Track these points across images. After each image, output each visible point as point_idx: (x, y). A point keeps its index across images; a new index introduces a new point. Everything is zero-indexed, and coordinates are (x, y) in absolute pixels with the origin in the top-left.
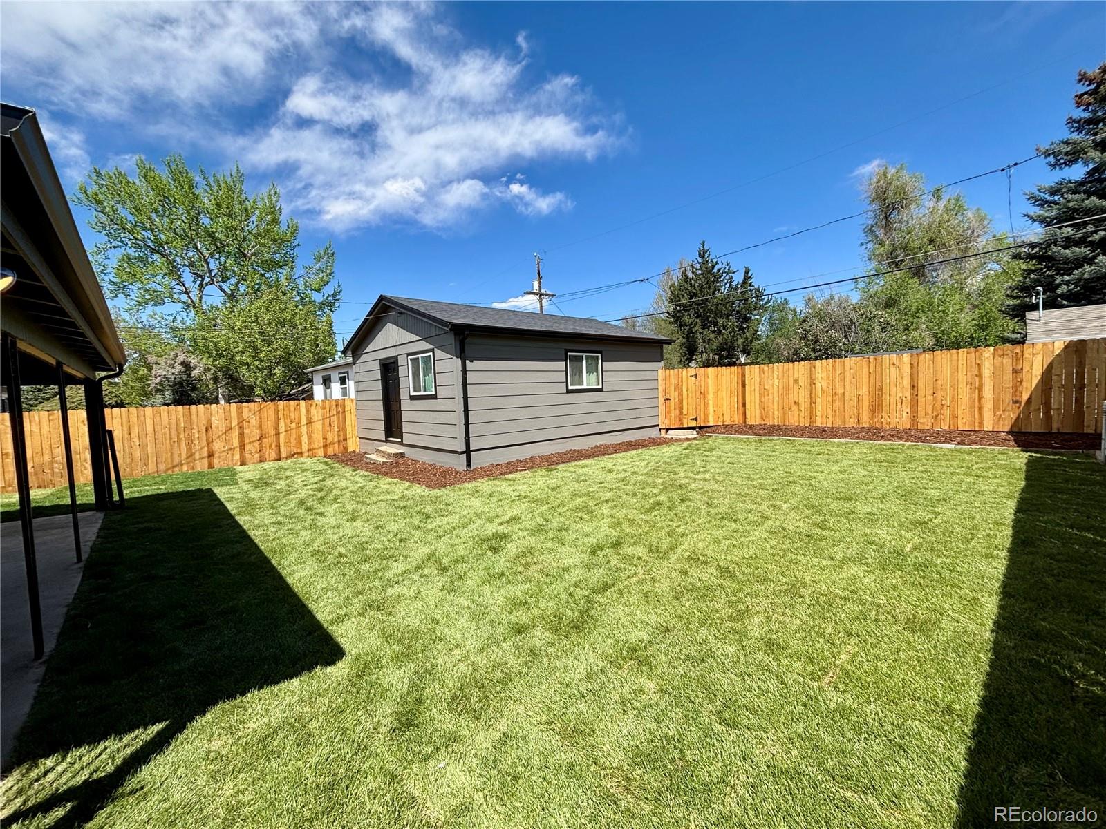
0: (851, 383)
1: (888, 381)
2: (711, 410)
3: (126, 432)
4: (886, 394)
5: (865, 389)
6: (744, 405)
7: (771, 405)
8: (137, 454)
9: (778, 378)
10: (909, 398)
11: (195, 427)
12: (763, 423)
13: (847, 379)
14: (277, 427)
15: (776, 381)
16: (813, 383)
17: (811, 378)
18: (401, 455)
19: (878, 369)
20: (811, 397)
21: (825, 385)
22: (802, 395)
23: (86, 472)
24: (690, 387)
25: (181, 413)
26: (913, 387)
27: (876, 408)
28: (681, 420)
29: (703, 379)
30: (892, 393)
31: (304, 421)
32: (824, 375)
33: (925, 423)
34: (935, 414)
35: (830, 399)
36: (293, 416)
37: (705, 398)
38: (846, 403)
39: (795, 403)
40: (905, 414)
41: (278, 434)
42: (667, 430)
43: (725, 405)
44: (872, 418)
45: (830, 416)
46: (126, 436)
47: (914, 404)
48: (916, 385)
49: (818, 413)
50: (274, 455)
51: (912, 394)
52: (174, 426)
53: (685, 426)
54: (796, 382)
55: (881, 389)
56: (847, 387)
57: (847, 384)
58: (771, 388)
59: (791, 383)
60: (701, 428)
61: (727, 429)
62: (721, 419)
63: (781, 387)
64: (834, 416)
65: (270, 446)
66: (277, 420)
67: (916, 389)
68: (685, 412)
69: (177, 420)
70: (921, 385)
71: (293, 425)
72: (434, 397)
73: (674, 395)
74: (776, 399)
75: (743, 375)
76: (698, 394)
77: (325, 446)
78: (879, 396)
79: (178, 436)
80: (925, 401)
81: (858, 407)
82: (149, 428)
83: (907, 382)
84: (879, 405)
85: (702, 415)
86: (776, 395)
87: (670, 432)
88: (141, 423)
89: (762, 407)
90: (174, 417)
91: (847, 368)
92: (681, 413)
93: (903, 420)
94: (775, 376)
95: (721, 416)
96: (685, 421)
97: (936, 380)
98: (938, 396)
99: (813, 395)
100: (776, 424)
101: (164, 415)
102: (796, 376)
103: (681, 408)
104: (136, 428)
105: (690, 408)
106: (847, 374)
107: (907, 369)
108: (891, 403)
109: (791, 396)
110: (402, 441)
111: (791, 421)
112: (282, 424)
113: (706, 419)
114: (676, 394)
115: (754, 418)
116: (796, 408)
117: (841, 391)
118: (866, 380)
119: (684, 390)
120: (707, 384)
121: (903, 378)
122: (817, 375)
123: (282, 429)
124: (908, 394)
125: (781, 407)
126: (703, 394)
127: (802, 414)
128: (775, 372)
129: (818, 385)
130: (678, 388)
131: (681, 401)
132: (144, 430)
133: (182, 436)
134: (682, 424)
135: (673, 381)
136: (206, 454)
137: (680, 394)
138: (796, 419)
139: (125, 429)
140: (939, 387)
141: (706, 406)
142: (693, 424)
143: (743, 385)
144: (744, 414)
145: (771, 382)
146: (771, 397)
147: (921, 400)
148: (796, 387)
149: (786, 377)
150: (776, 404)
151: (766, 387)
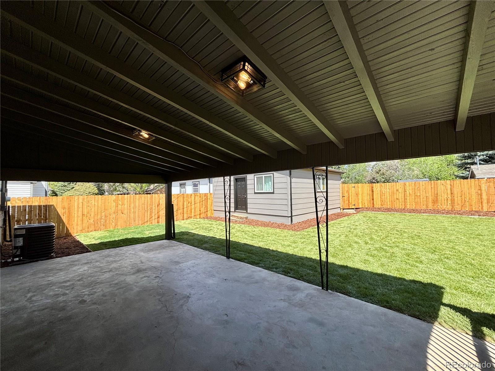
0: (423, 191)
1: (440, 191)
2: (360, 201)
3: (129, 206)
4: (440, 196)
5: (430, 194)
6: (373, 199)
7: (386, 200)
8: (132, 215)
9: (389, 189)
10: (450, 198)
11: (154, 204)
12: (382, 207)
13: (421, 190)
14: (183, 206)
15: (388, 190)
16: (405, 191)
17: (405, 189)
18: (247, 218)
19: (436, 186)
20: (405, 197)
21: (411, 192)
22: (400, 196)
23: (113, 224)
24: (352, 191)
25: (149, 198)
26: (452, 193)
27: (435, 201)
28: (349, 205)
29: (357, 188)
30: (442, 196)
31: (193, 203)
32: (410, 188)
33: (457, 208)
34: (462, 204)
35: (413, 197)
36: (189, 200)
37: (358, 196)
38: (421, 200)
39: (397, 199)
40: (449, 204)
41: (183, 208)
42: (343, 209)
43: (365, 199)
44: (433, 206)
46: (129, 208)
47: (453, 201)
48: (453, 192)
49: (409, 203)
50: (181, 218)
51: (451, 196)
52: (146, 203)
53: (351, 208)
54: (397, 190)
55: (437, 194)
56: (421, 193)
57: (421, 192)
58: (386, 193)
59: (395, 191)
60: (356, 209)
61: (368, 209)
62: (364, 205)
63: (390, 192)
64: (416, 205)
65: (181, 213)
66: (184, 201)
67: (453, 194)
68: (350, 202)
69: (147, 201)
70: (455, 193)
71: (189, 204)
72: (273, 193)
73: (346, 195)
74: (388, 197)
75: (372, 187)
76: (355, 194)
77: (200, 214)
78: (437, 197)
79: (147, 208)
80: (457, 199)
81: (427, 201)
82: (137, 204)
83: (449, 191)
84: (436, 201)
85: (357, 203)
86: (388, 195)
87: (344, 210)
88: (134, 202)
89: (382, 201)
90: (146, 200)
91: (421, 185)
92: (349, 202)
93: (448, 207)
94: (388, 188)
95: (364, 204)
96: (350, 206)
97: (462, 191)
98: (463, 197)
99: (405, 196)
100: (388, 207)
101: (143, 198)
102: (397, 188)
103: (349, 200)
104: (132, 204)
105: (353, 200)
106: (421, 188)
107: (449, 187)
108: (442, 200)
109: (395, 196)
110: (247, 212)
111: (396, 206)
112: (185, 204)
113: (358, 205)
114: (347, 194)
115: (378, 204)
116: (398, 201)
117: (419, 194)
118: (430, 190)
119: (350, 193)
120: (358, 190)
121: (447, 190)
122: (407, 188)
123: (185, 206)
124: (449, 196)
125: (391, 200)
126: (357, 195)
127: (401, 204)
128: (387, 186)
129: (408, 192)
130: (348, 192)
131: (349, 197)
132: (135, 205)
133: (148, 208)
134: (349, 207)
135: (346, 189)
136: (157, 217)
137: (349, 194)
138: (398, 205)
139: (129, 204)
140: (463, 194)
141: (358, 200)
142: (353, 207)
143: (373, 191)
144: (373, 203)
145: (386, 190)
146: (386, 196)
147: (456, 199)
148: (397, 192)
149: (392, 188)
150: (388, 199)
151: (384, 192)
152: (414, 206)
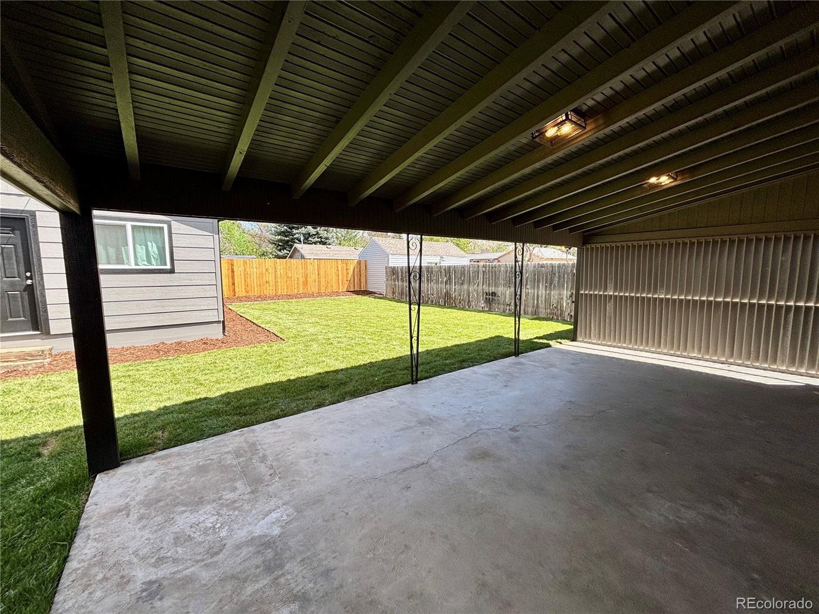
1: (310, 271)
4: (309, 277)
5: (301, 275)
6: (234, 284)
7: (252, 284)
10: (317, 279)
12: (248, 295)
13: (293, 270)
15: (255, 269)
16: (276, 272)
17: (276, 268)
19: (306, 266)
20: (275, 279)
21: (282, 272)
22: (270, 278)
26: (319, 273)
27: (305, 283)
30: (311, 276)
32: (281, 267)
33: (323, 289)
34: (326, 286)
35: (285, 279)
38: (293, 282)
39: (267, 282)
40: (316, 286)
44: (303, 289)
45: (285, 288)
47: (319, 282)
49: (280, 288)
54: (267, 270)
55: (307, 275)
56: (293, 274)
57: (293, 272)
58: (252, 274)
59: (264, 271)
63: (258, 274)
70: (321, 273)
72: (172, 271)
74: (255, 280)
78: (306, 278)
81: (298, 284)
83: (316, 272)
86: (255, 278)
89: (246, 285)
91: (292, 264)
93: (316, 289)
94: (254, 267)
98: (327, 278)
100: (256, 295)
102: (267, 267)
106: (292, 267)
107: (316, 267)
108: (311, 281)
109: (264, 278)
111: (265, 292)
115: (241, 291)
116: (267, 285)
117: (290, 276)
122: (278, 267)
124: (317, 277)
125: (258, 285)
127: (271, 289)
128: (254, 263)
129: (279, 273)
138: (268, 290)
143: (233, 271)
144: (234, 290)
145: (252, 270)
146: (252, 279)
147: (321, 280)
148: (267, 273)
149: (261, 267)
150: (255, 284)
151: (249, 273)
152: (286, 290)
